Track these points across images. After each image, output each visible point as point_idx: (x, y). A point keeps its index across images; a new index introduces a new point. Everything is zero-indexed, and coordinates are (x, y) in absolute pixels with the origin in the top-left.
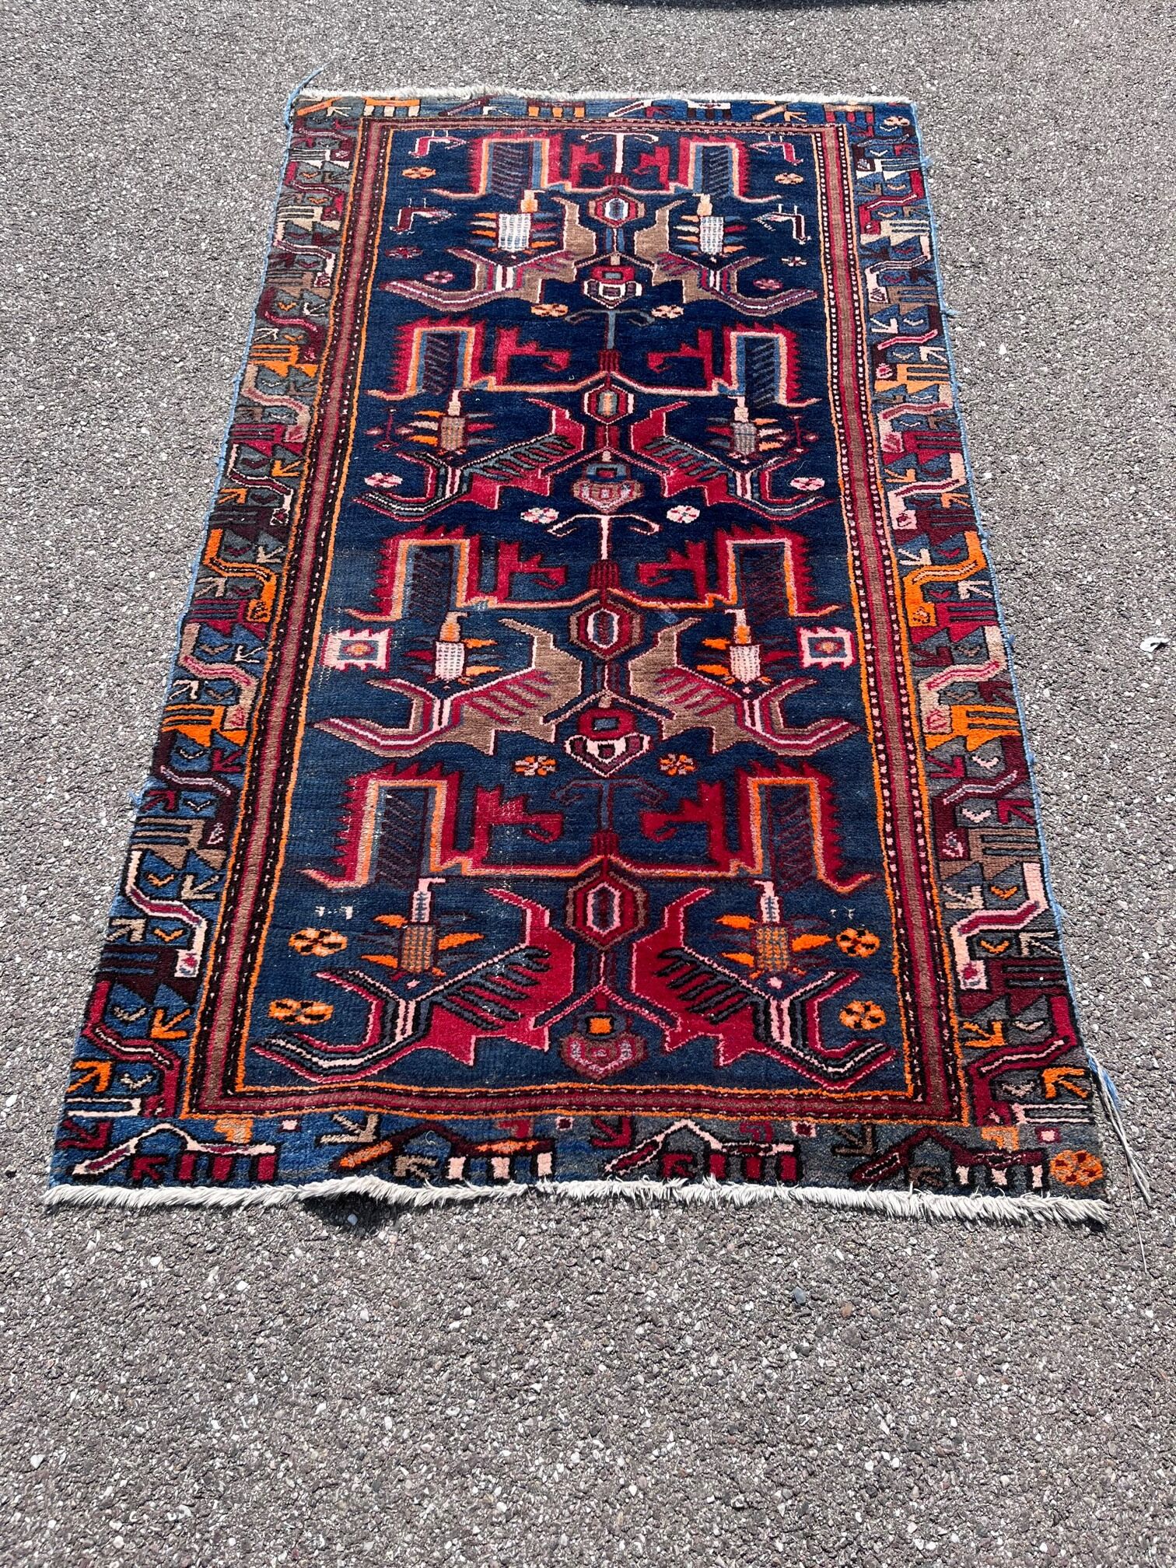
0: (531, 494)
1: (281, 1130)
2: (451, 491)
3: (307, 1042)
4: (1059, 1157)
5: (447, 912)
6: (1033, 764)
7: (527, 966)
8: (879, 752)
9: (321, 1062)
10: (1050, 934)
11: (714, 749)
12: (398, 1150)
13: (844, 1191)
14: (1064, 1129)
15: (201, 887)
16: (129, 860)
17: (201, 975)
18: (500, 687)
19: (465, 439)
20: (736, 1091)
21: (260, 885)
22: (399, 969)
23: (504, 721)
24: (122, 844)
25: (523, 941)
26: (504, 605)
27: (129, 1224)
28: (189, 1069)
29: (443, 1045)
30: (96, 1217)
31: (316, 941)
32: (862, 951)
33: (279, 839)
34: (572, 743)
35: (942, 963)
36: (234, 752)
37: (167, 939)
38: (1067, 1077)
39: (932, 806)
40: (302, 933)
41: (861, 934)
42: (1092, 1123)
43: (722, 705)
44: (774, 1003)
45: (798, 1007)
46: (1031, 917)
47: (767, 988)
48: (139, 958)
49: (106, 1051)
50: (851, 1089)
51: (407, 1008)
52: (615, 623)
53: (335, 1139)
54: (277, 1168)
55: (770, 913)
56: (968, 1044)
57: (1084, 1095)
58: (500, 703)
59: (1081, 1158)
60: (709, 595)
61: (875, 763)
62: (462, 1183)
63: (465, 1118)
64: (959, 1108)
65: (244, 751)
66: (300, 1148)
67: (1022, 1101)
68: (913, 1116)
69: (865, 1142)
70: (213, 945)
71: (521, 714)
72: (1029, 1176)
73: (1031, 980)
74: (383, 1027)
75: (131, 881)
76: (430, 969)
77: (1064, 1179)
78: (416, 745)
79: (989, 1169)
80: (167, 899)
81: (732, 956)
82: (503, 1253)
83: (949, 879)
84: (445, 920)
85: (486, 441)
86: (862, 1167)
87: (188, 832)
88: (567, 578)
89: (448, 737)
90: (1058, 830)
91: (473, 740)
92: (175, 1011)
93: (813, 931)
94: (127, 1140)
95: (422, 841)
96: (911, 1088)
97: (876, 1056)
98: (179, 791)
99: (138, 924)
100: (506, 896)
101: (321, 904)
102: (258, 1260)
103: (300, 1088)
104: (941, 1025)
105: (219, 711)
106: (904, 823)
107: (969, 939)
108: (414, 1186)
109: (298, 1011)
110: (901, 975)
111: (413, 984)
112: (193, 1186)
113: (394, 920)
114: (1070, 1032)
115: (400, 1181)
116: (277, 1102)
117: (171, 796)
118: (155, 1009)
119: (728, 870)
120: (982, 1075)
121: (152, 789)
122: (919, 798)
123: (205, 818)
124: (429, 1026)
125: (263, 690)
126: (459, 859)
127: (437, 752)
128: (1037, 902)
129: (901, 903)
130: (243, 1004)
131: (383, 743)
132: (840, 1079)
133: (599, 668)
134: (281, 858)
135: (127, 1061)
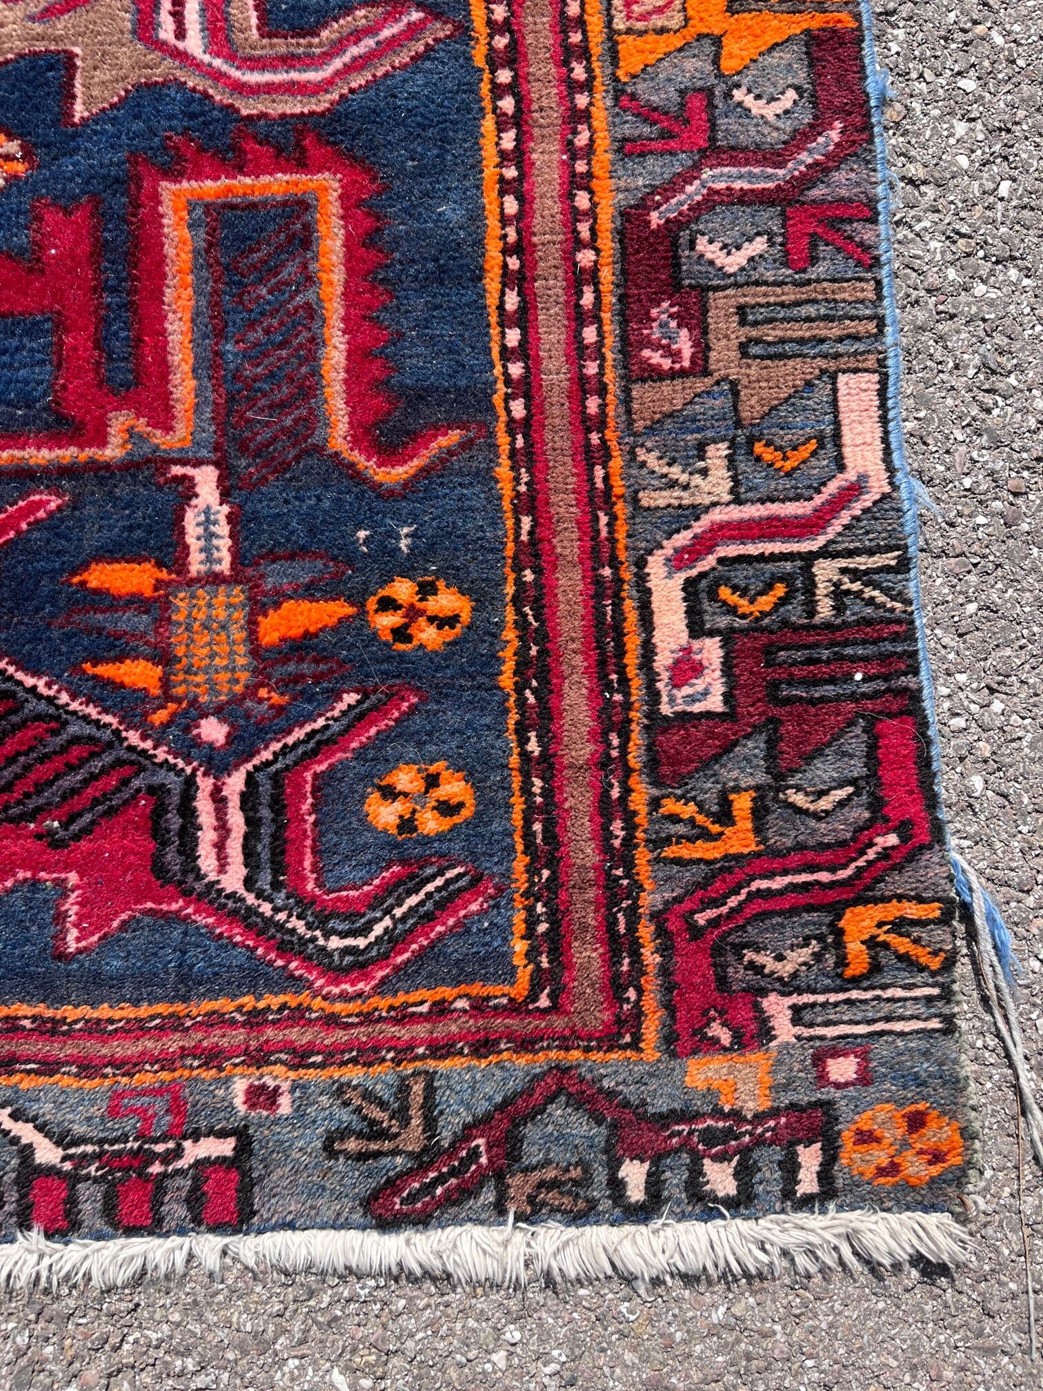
4: (864, 1121)
6: (884, 102)
8: (498, 91)
10: (889, 559)
11: (79, 110)
13: (353, 1236)
14: (881, 1049)
20: (104, 1011)
32: (428, 635)
35: (621, 651)
38: (900, 925)
39: (621, 235)
41: (427, 590)
42: (950, 1028)
44: (205, 784)
45: (266, 788)
46: (845, 517)
47: (190, 746)
50: (382, 987)
55: (207, 550)
56: (670, 852)
57: (935, 964)
59: (916, 1122)
61: (489, 124)
64: (638, 1014)
67: (788, 986)
68: (526, 1044)
69: (405, 1122)
72: (790, 1168)
73: (832, 681)
77: (870, 1170)
79: (697, 1160)
81: (104, 670)
83: (651, 430)
86: (392, 1185)
90: (932, 279)
93: (310, 592)
96: (524, 975)
97: (447, 901)
104: (605, 809)
106: (550, 286)
107: (690, 587)
110: (519, 689)
114: (915, 809)
119: (102, 442)
120: (696, 932)
122: (592, 213)
128: (863, 478)
129: (532, 502)
132: (359, 964)
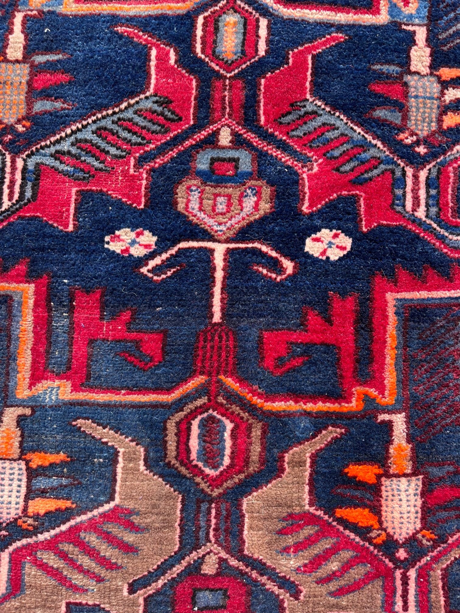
0: (119, 205)
2: (10, 198)
18: (72, 535)
19: (29, 103)
26: (82, 396)
43: (368, 578)
52: (227, 435)
60: (357, 390)
85: (58, 105)
88: (164, 352)
133: (204, 507)
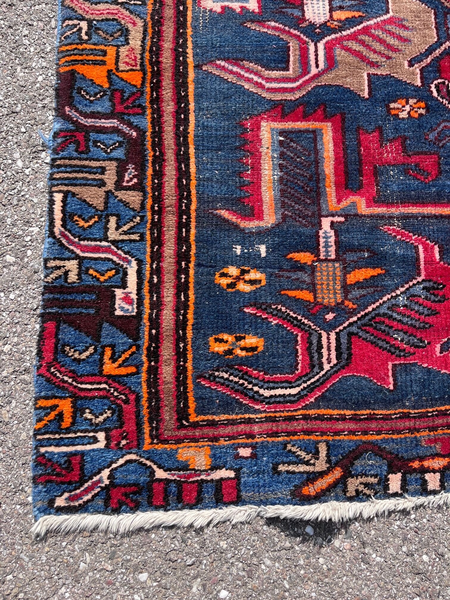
1: (237, 457)
3: (246, 373)
5: (352, 249)
7: (426, 298)
9: (261, 391)
12: (347, 474)
15: (125, 228)
16: (52, 202)
17: (140, 313)
18: (366, 31)
21: (180, 225)
22: (316, 303)
23: (373, 64)
24: (42, 185)
25: (419, 275)
27: (112, 546)
28: (144, 402)
29: (366, 371)
30: (81, 542)
31: (238, 278)
33: (189, 179)
34: (437, 86)
36: (133, 94)
37: (102, 279)
40: (225, 271)
48: (79, 298)
49: (63, 389)
51: (328, 338)
53: (291, 468)
54: (239, 491)
58: (368, 47)
62: (401, 495)
63: (394, 437)
65: (142, 93)
66: (258, 473)
70: (146, 285)
71: (388, 58)
74: (312, 357)
75: (58, 223)
76: (343, 302)
78: (299, 88)
80: (95, 240)
82: (440, 551)
84: (350, 257)
87: (103, 173)
89: (326, 80)
91: (349, 83)
92: (121, 348)
94: (99, 472)
95: (318, 181)
98: (87, 133)
99: (72, 265)
100: (398, 233)
101: (238, 243)
102: (234, 570)
103: (247, 416)
105: (111, 51)
108: (361, 501)
109: (233, 344)
111: (330, 316)
112: (166, 510)
113: (305, 257)
115: (351, 499)
116: (228, 430)
117: (80, 137)
118: (103, 347)
121: (61, 131)
123: (117, 160)
124: (350, 355)
125: (150, 30)
126: (353, 198)
127: (317, 95)
130: (184, 338)
131: (268, 85)
134: (194, 199)
135: (86, 398)
